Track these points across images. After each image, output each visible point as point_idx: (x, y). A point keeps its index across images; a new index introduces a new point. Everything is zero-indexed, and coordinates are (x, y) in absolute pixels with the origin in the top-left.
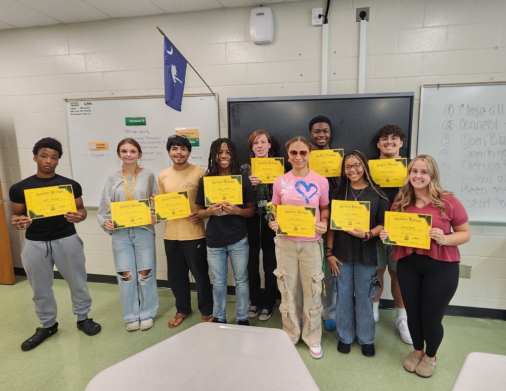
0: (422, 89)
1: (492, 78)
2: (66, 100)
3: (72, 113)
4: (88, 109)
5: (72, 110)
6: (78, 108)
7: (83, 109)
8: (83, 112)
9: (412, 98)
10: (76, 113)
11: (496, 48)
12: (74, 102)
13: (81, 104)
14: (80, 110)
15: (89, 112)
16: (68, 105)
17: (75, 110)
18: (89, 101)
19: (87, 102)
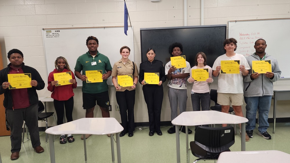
0: (229, 22)
1: (257, 18)
2: (43, 29)
3: (47, 36)
4: (57, 34)
5: (47, 35)
6: (51, 34)
7: (54, 34)
8: (54, 36)
9: (226, 27)
10: (50, 36)
11: (258, 5)
12: (49, 30)
13: (53, 31)
14: (52, 35)
15: (58, 36)
16: (45, 32)
17: (49, 35)
18: (58, 30)
19: (57, 30)
